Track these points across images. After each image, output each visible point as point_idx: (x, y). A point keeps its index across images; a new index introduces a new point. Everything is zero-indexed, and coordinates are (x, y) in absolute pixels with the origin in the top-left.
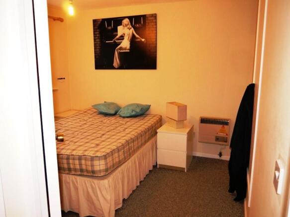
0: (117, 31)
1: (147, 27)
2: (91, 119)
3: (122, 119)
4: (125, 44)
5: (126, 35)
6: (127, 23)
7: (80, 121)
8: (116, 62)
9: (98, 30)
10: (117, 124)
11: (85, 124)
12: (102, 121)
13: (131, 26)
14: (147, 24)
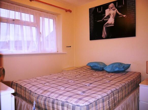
0: (105, 13)
1: (127, 6)
2: (85, 72)
3: (107, 73)
4: (111, 21)
5: (111, 14)
6: (112, 6)
7: (77, 73)
8: (104, 33)
9: (92, 15)
10: (104, 76)
11: (79, 75)
12: (92, 74)
13: (115, 8)
14: (127, 4)
